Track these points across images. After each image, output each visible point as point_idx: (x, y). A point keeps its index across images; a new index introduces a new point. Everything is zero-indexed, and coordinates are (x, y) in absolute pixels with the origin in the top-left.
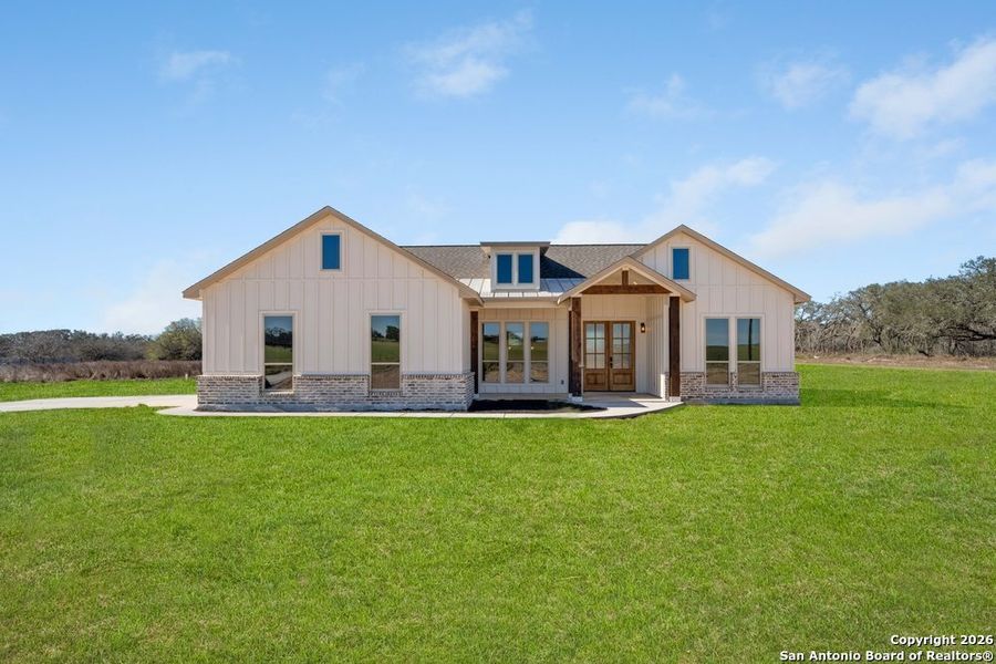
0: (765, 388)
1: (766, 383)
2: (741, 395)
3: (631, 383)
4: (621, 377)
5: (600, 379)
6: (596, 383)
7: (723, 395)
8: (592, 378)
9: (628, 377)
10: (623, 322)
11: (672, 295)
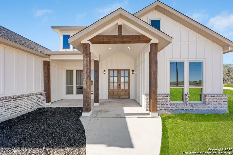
0: (207, 104)
1: (207, 101)
2: (191, 108)
3: (128, 95)
4: (124, 92)
5: (115, 93)
6: (113, 95)
7: (181, 108)
8: (112, 93)
9: (127, 92)
10: (125, 70)
11: (152, 42)
